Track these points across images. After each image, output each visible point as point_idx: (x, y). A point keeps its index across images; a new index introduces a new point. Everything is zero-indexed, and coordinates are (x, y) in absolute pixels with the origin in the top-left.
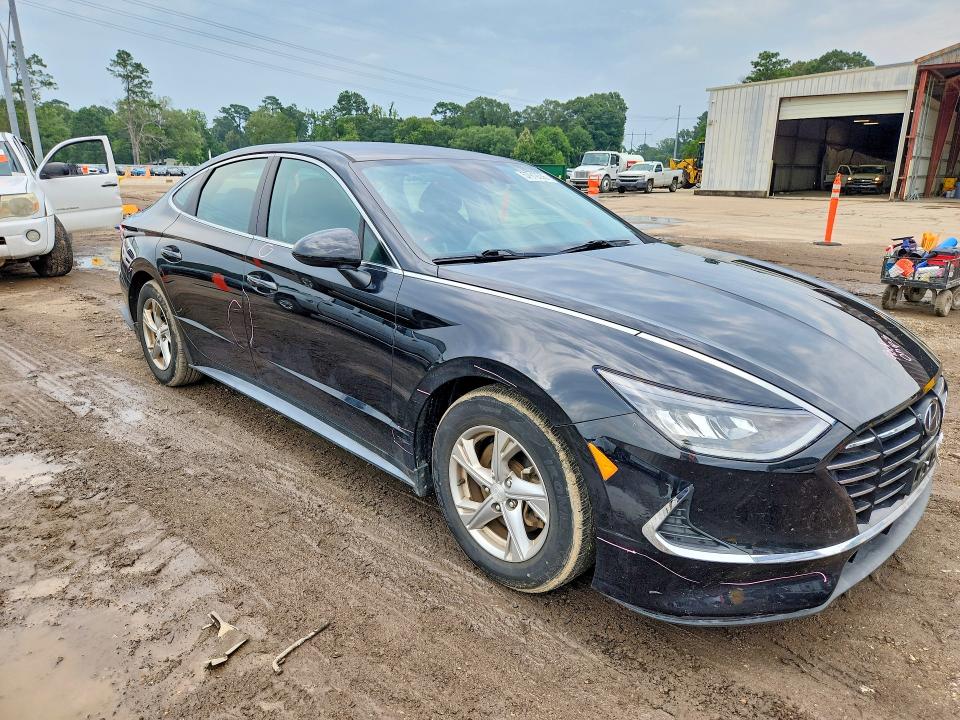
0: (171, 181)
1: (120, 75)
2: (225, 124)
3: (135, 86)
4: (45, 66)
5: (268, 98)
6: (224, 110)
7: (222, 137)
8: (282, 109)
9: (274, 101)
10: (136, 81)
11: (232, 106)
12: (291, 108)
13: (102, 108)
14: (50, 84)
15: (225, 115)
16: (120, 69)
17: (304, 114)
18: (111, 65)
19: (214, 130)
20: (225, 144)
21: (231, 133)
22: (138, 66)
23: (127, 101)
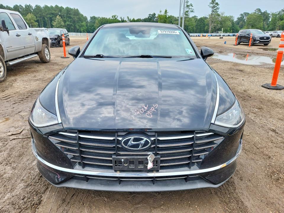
0: (210, 38)
1: (211, 7)
2: (241, 19)
3: (215, 10)
4: (193, 6)
5: (257, 9)
6: (241, 15)
7: (238, 24)
8: (261, 12)
9: (259, 10)
10: (215, 8)
11: (244, 13)
12: (265, 12)
13: (205, 17)
14: (193, 11)
15: (241, 16)
16: (212, 5)
17: (269, 14)
18: (210, 4)
19: (236, 22)
20: (238, 26)
21: (241, 22)
22: (217, 4)
23: (212, 14)
